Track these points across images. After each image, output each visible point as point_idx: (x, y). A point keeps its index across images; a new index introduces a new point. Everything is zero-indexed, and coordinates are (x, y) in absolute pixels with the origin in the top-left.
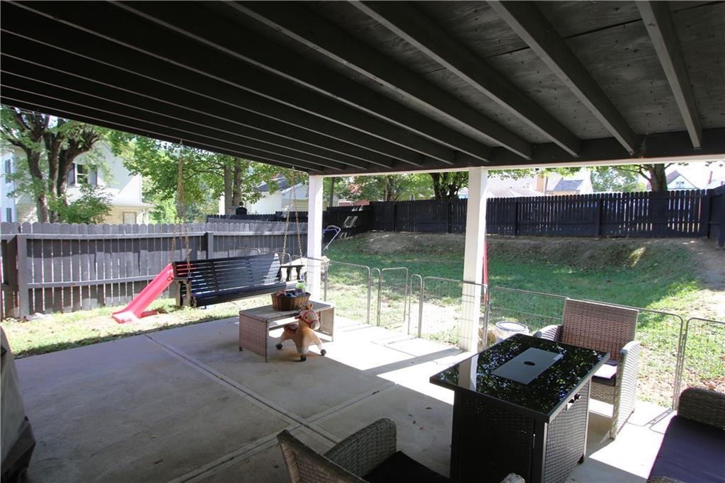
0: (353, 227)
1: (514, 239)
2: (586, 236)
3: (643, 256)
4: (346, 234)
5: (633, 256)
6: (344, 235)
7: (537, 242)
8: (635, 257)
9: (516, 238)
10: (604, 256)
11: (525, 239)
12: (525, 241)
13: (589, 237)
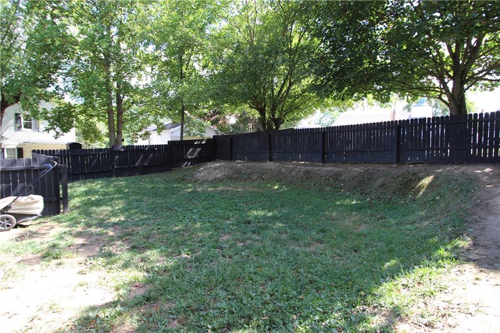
0: (195, 158)
1: (321, 166)
2: (385, 163)
3: (431, 185)
4: (190, 163)
5: (420, 186)
6: (188, 164)
7: (339, 169)
8: (421, 187)
9: (323, 166)
10: (394, 184)
11: (330, 166)
12: (330, 168)
13: (389, 164)
